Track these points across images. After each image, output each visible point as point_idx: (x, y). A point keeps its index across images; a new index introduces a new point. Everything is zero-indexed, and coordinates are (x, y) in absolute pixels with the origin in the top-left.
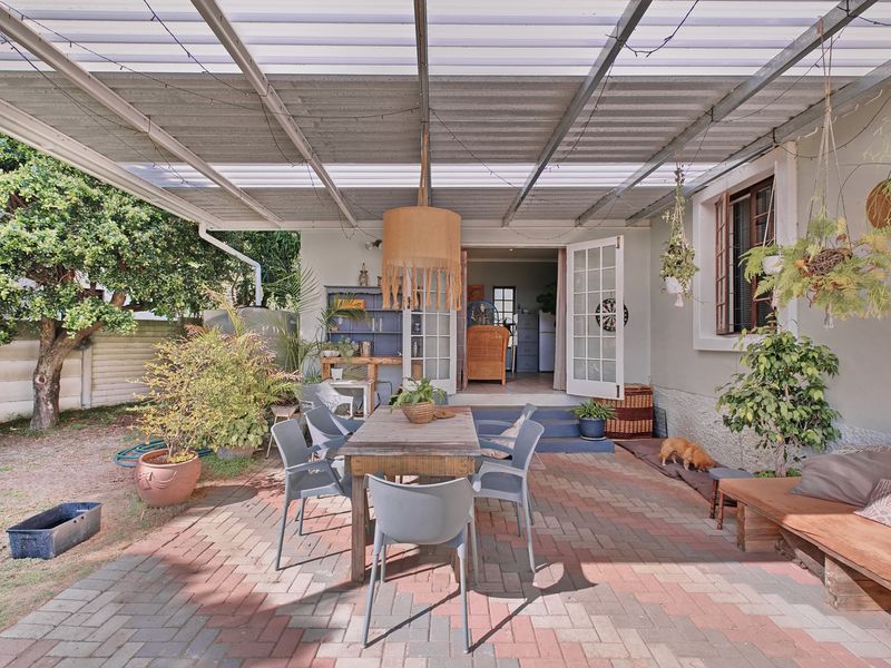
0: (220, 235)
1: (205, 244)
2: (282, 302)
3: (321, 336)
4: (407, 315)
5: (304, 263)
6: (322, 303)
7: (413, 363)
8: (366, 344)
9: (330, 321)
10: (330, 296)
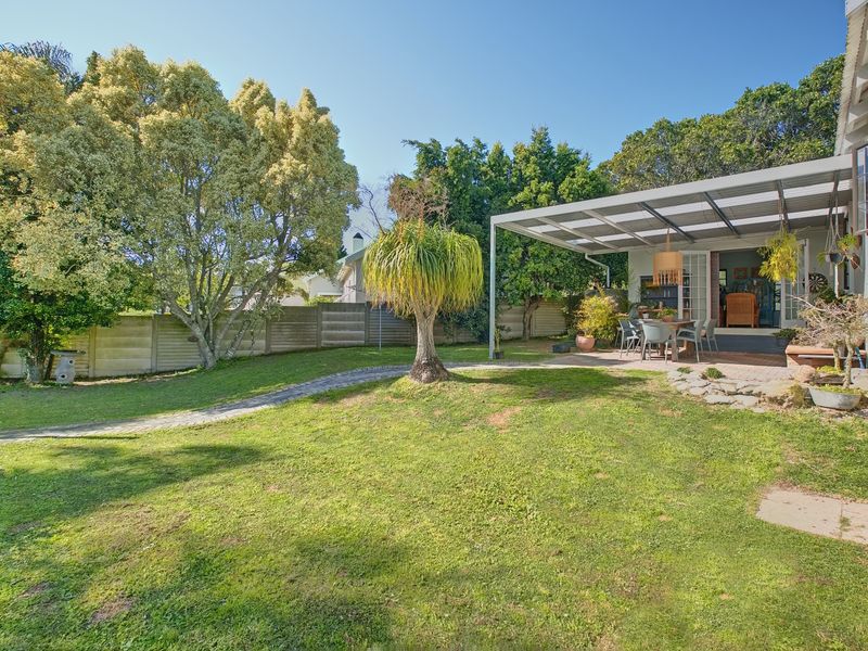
0: (593, 257)
1: (587, 261)
2: (619, 285)
3: (638, 300)
4: (680, 288)
5: (631, 266)
6: (639, 284)
7: (684, 311)
8: (661, 303)
9: (643, 292)
10: (642, 281)
